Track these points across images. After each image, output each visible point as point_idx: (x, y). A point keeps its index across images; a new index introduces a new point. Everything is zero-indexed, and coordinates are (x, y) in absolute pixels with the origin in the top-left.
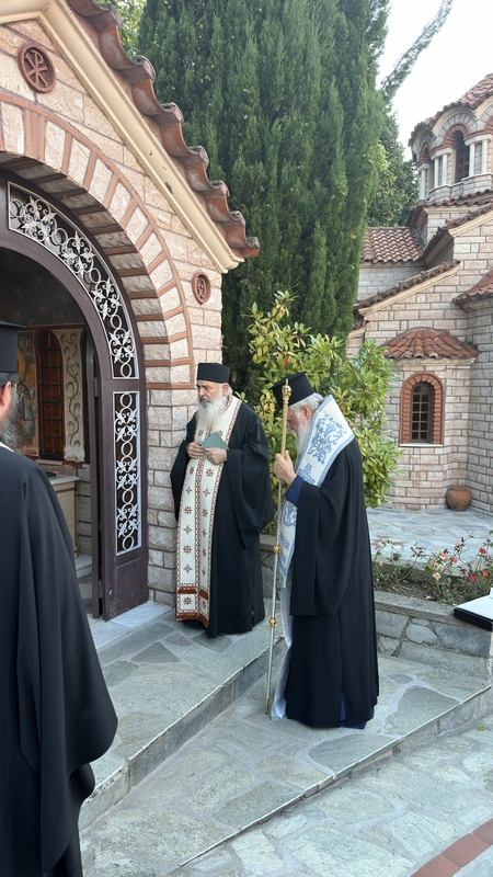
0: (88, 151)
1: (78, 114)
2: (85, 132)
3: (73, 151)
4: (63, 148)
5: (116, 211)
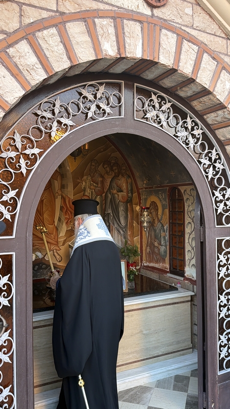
0: (196, 48)
1: (187, 20)
2: (194, 33)
3: (184, 49)
4: (175, 48)
5: (220, 92)
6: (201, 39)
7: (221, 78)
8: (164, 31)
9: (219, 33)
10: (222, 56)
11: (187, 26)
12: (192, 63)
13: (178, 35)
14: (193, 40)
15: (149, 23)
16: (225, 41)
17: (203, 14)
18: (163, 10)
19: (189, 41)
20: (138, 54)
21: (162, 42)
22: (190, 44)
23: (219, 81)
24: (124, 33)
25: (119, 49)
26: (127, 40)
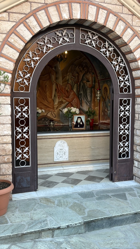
0: (106, 12)
2: (105, 5)
3: (100, 13)
4: (95, 13)
5: (118, 31)
6: (109, 7)
7: (119, 24)
8: (90, 6)
9: (118, 3)
10: (120, 14)
11: (102, 2)
12: (104, 18)
13: (97, 7)
14: (104, 8)
15: (83, 3)
16: (121, 7)
19: (102, 9)
20: (78, 17)
21: (89, 11)
22: (103, 10)
23: (118, 26)
24: (72, 9)
25: (70, 16)
26: (74, 12)
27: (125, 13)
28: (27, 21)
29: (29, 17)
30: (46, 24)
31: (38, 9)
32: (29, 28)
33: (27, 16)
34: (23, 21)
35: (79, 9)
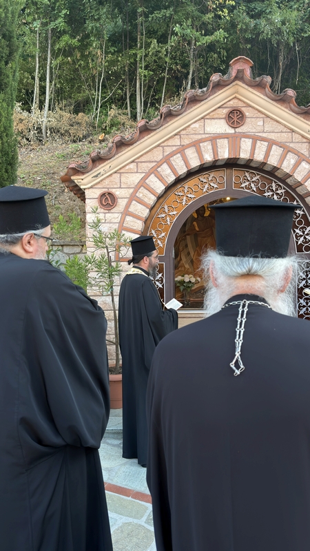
0: (266, 144)
1: (260, 129)
2: (265, 135)
3: (257, 146)
4: (250, 147)
5: (287, 167)
6: (270, 137)
7: (287, 158)
8: (243, 139)
9: (285, 130)
10: (288, 144)
11: (259, 132)
12: (264, 153)
13: (253, 139)
14: (263, 139)
15: (232, 137)
16: (290, 134)
17: (272, 122)
18: (242, 128)
20: (226, 156)
21: (242, 146)
22: (262, 142)
23: (286, 160)
24: (217, 147)
25: (214, 156)
26: (219, 150)
27: (297, 141)
28: (159, 169)
29: (161, 165)
30: (182, 171)
31: (173, 154)
32: (161, 178)
33: (159, 164)
34: (154, 171)
35: (227, 146)
